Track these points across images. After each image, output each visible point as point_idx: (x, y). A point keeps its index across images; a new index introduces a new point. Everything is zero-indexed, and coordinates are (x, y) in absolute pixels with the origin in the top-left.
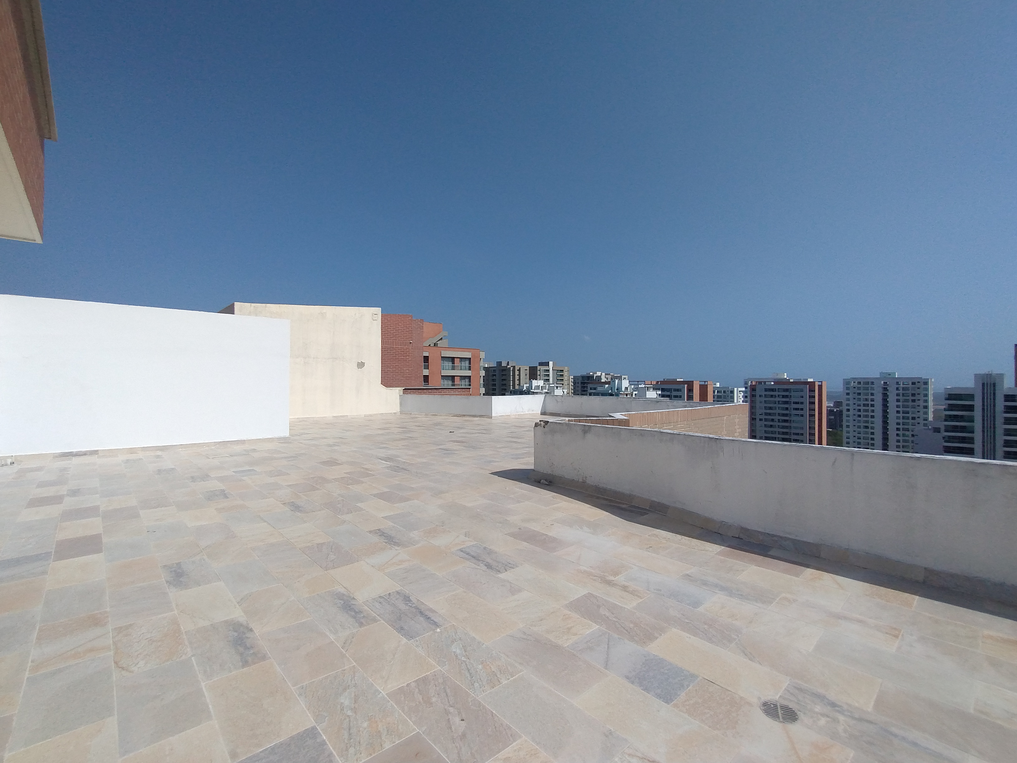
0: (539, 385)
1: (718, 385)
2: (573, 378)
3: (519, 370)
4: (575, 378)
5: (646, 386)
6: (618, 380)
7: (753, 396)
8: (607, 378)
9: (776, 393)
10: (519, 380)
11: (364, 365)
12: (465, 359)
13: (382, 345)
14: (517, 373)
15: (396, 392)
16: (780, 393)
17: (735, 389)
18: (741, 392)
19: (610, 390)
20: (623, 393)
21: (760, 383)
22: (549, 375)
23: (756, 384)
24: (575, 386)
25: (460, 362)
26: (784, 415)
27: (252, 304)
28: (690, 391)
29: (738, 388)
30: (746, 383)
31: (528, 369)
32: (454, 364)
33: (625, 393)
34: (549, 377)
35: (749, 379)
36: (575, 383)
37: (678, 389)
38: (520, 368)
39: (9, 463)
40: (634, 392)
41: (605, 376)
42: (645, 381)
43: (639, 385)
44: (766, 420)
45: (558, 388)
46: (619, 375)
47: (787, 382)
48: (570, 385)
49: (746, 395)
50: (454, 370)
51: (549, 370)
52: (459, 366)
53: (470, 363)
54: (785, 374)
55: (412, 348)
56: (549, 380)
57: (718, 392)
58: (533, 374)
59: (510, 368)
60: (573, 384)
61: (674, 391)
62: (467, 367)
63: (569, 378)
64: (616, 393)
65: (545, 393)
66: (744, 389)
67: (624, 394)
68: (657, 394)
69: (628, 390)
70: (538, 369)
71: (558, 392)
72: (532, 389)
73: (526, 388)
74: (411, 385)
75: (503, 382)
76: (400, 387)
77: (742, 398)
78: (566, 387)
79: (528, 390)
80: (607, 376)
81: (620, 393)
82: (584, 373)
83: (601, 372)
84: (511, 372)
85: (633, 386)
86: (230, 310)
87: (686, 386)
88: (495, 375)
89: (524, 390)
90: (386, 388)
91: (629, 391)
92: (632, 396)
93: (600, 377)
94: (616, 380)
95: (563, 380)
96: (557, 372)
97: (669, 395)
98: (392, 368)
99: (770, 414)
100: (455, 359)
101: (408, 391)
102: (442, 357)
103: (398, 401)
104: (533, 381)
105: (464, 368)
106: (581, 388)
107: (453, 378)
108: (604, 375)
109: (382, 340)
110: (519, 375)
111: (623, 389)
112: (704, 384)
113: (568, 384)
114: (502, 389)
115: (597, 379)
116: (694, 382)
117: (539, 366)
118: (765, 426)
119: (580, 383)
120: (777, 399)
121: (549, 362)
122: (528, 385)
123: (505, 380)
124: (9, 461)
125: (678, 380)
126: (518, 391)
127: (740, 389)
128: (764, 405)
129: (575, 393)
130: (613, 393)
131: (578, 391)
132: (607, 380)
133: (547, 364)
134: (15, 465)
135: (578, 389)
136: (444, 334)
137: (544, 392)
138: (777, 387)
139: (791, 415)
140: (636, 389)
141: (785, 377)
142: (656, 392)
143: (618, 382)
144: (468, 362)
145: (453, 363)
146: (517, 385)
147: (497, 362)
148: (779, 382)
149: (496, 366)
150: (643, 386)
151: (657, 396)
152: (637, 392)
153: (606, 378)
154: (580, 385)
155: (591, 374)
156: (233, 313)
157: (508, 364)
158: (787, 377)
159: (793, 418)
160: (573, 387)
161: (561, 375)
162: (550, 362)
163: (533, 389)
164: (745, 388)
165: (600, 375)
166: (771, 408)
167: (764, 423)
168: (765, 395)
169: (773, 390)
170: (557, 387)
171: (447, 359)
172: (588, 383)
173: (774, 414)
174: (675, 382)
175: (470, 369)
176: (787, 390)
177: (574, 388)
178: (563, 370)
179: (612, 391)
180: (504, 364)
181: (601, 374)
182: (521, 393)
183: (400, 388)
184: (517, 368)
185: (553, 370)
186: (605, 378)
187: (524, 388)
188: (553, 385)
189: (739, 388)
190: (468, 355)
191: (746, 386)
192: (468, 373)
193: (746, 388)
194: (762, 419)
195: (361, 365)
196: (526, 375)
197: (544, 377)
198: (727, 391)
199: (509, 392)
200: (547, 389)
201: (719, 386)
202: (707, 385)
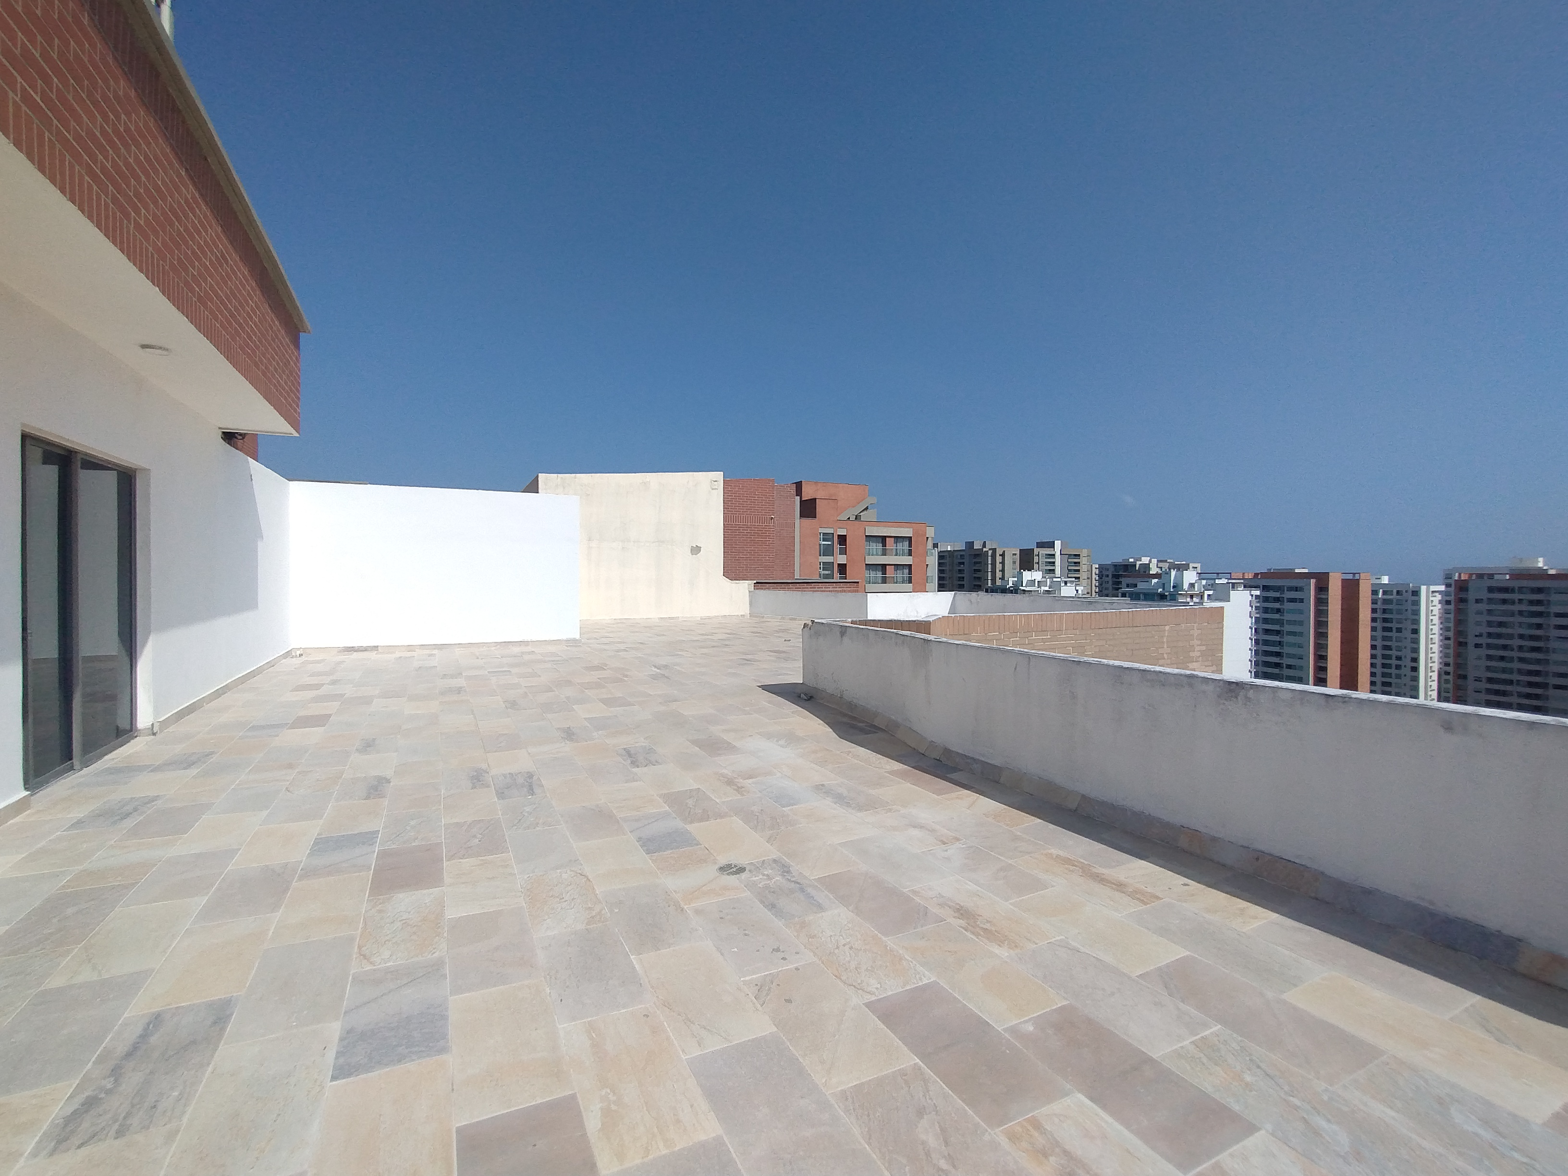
0: (1035, 579)
1: (1385, 580)
2: (1097, 567)
3: (1003, 555)
4: (1101, 568)
5: (1230, 581)
6: (1177, 571)
7: (1462, 600)
8: (1161, 568)
9: (1516, 596)
10: (1003, 571)
11: (700, 550)
12: (903, 538)
13: (724, 522)
14: (999, 559)
15: (744, 587)
16: (1522, 597)
17: (1423, 588)
18: (1437, 594)
19: (1160, 588)
20: (1185, 592)
21: (1480, 576)
22: (1054, 563)
23: (1469, 577)
24: (1102, 582)
25: (894, 543)
26: (1532, 638)
27: (559, 475)
28: (1321, 591)
29: (1428, 585)
30: (1448, 576)
31: (1018, 553)
32: (886, 547)
33: (1188, 592)
34: (1054, 566)
35: (1456, 569)
36: (1100, 576)
37: (1296, 588)
38: (1004, 551)
39: (298, 655)
40: (1205, 592)
41: (1157, 565)
42: (1230, 573)
43: (1217, 580)
44: (1489, 646)
45: (1068, 584)
46: (1184, 563)
47: (1542, 575)
48: (1093, 579)
49: (1448, 598)
50: (886, 555)
51: (1054, 555)
52: (892, 549)
53: (910, 545)
54: (1541, 559)
55: (773, 526)
56: (1054, 570)
57: (1384, 593)
58: (1027, 561)
59: (988, 551)
60: (1097, 578)
61: (1287, 591)
62: (906, 551)
63: (1089, 568)
64: (1171, 593)
65: (1045, 592)
66: (1442, 588)
67: (1185, 595)
68: (1252, 596)
69: (1194, 588)
70: (1036, 552)
71: (1068, 591)
72: (1022, 586)
73: (1013, 584)
74: (773, 577)
75: (976, 574)
76: (751, 580)
77: (1439, 603)
78: (1085, 582)
79: (1015, 588)
80: (1160, 565)
81: (1179, 593)
82: (1118, 559)
83: (1149, 558)
84: (990, 558)
85: (1204, 582)
86: (533, 487)
87: (1313, 581)
88: (963, 563)
89: (1008, 586)
90: (730, 581)
91: (1196, 590)
92: (1202, 599)
93: (1148, 566)
94: (1172, 570)
95: (1079, 571)
96: (1068, 558)
97: (1278, 598)
98: (745, 553)
99: (1499, 636)
100: (887, 539)
101: (766, 586)
102: (866, 536)
103: (747, 599)
104: (1024, 572)
105: (901, 553)
106: (1112, 584)
107: (884, 567)
108: (1156, 562)
109: (725, 515)
110: (1003, 563)
111: (1186, 586)
112: (1351, 578)
113: (1088, 578)
114: (975, 585)
115: (1142, 570)
116: (1330, 574)
117: (1037, 548)
118: (1489, 657)
119: (1110, 576)
120: (1516, 608)
121: (1054, 542)
122: (1016, 579)
123: (979, 571)
124: (298, 653)
125: (1297, 571)
126: (999, 588)
127: (1433, 588)
128: (1485, 618)
129: (1101, 593)
130: (1166, 594)
131: (1107, 589)
132: (1161, 570)
133: (1051, 545)
134: (303, 657)
135: (1107, 586)
136: (870, 500)
137: (1042, 591)
138: (1516, 584)
139: (1547, 639)
140: (1212, 586)
141: (1540, 565)
142: (1250, 592)
143: (1176, 574)
144: (908, 542)
145: (884, 545)
146: (1000, 579)
147: (966, 542)
148: (1519, 575)
149: (964, 549)
150: (1224, 581)
151: (1252, 598)
152: (1212, 591)
153: (1159, 567)
154: (1110, 579)
155: (1132, 560)
156: (537, 491)
157: (984, 545)
158: (1545, 566)
159: (1553, 644)
160: (1099, 583)
161: (1075, 563)
162: (1056, 541)
163: (1024, 585)
164: (1446, 585)
165: (1148, 563)
166: (1501, 624)
167: (1483, 652)
168: (1489, 599)
169: (1505, 590)
170: (1066, 583)
171: (874, 539)
172: (1125, 576)
173: (1510, 637)
174: (1290, 574)
175: (910, 554)
176: (1540, 590)
177: (1101, 584)
178: (1079, 555)
179: (1164, 589)
180: (977, 546)
181: (1150, 561)
182: (1004, 590)
183: (750, 582)
184: (999, 552)
185: (1061, 554)
186: (1157, 567)
187: (1008, 585)
188: (1059, 580)
189: (1431, 587)
190: (907, 532)
191: (1449, 581)
192: (907, 560)
193: (1448, 585)
194: (1482, 644)
195: (696, 550)
196: (1014, 562)
197: (1046, 566)
198: (1404, 591)
199: (985, 590)
200: (1048, 585)
201: (1387, 583)
202: (1358, 580)
